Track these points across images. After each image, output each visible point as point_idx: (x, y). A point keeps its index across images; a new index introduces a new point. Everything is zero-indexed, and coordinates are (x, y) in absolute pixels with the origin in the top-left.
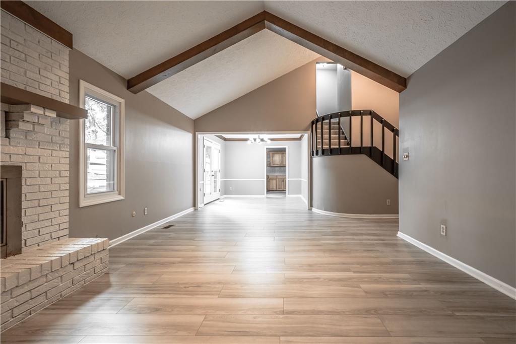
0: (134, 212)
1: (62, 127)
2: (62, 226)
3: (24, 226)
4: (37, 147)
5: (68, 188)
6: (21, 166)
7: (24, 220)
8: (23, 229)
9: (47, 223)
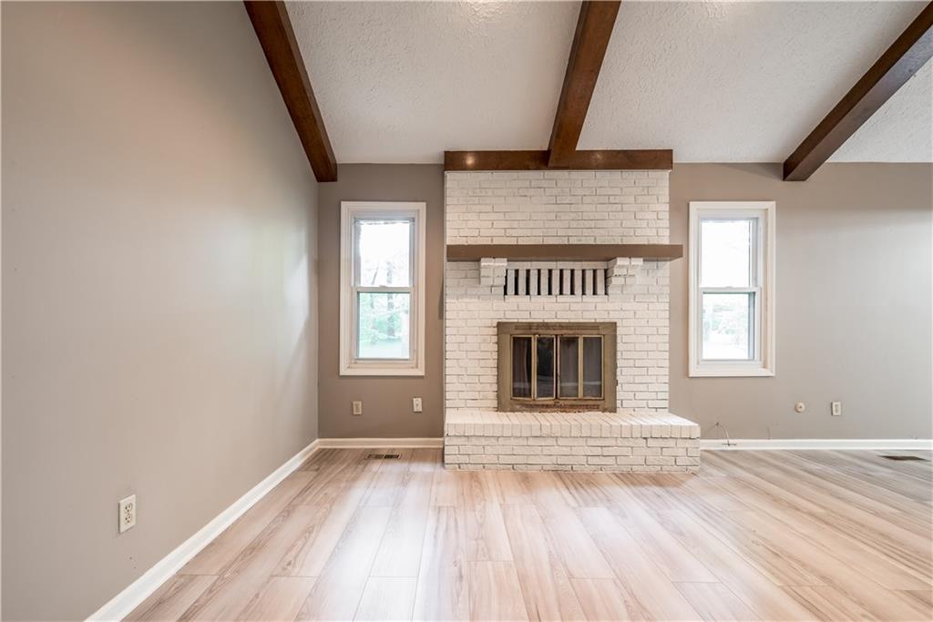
0: (801, 404)
1: (660, 273)
2: (661, 396)
3: (619, 385)
4: (632, 300)
5: (668, 349)
6: (616, 323)
7: (619, 378)
8: (618, 388)
9: (642, 388)
